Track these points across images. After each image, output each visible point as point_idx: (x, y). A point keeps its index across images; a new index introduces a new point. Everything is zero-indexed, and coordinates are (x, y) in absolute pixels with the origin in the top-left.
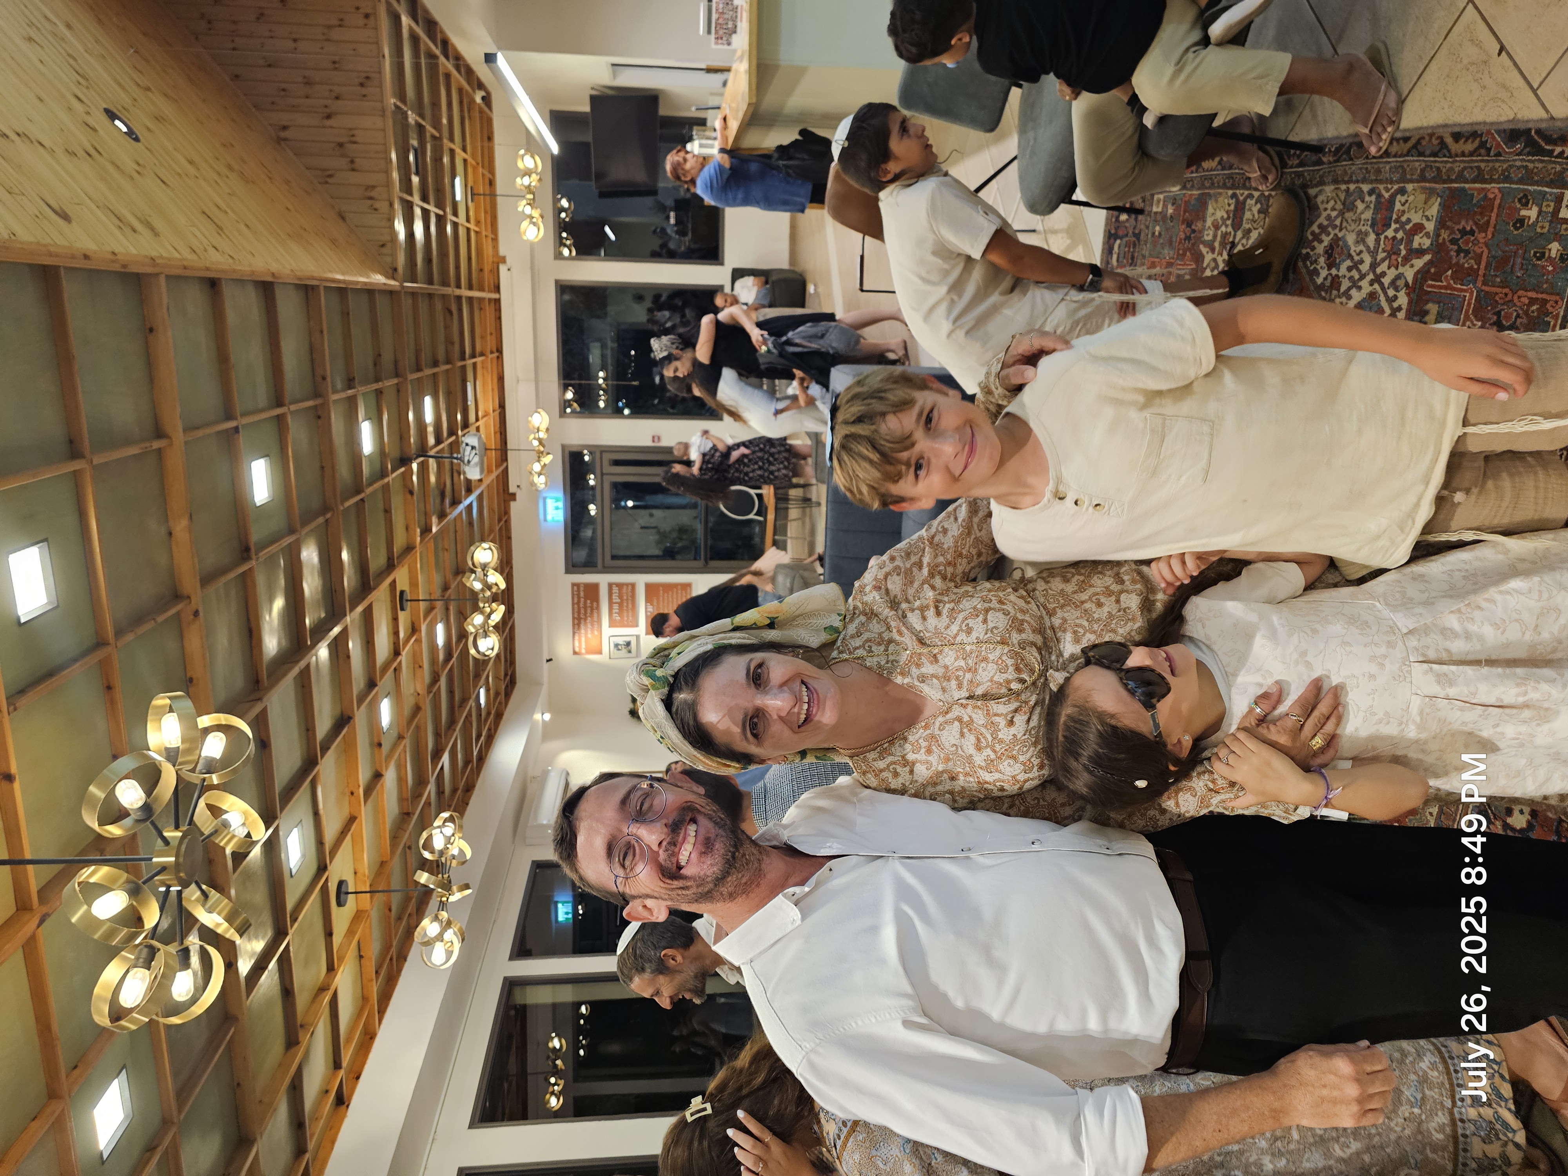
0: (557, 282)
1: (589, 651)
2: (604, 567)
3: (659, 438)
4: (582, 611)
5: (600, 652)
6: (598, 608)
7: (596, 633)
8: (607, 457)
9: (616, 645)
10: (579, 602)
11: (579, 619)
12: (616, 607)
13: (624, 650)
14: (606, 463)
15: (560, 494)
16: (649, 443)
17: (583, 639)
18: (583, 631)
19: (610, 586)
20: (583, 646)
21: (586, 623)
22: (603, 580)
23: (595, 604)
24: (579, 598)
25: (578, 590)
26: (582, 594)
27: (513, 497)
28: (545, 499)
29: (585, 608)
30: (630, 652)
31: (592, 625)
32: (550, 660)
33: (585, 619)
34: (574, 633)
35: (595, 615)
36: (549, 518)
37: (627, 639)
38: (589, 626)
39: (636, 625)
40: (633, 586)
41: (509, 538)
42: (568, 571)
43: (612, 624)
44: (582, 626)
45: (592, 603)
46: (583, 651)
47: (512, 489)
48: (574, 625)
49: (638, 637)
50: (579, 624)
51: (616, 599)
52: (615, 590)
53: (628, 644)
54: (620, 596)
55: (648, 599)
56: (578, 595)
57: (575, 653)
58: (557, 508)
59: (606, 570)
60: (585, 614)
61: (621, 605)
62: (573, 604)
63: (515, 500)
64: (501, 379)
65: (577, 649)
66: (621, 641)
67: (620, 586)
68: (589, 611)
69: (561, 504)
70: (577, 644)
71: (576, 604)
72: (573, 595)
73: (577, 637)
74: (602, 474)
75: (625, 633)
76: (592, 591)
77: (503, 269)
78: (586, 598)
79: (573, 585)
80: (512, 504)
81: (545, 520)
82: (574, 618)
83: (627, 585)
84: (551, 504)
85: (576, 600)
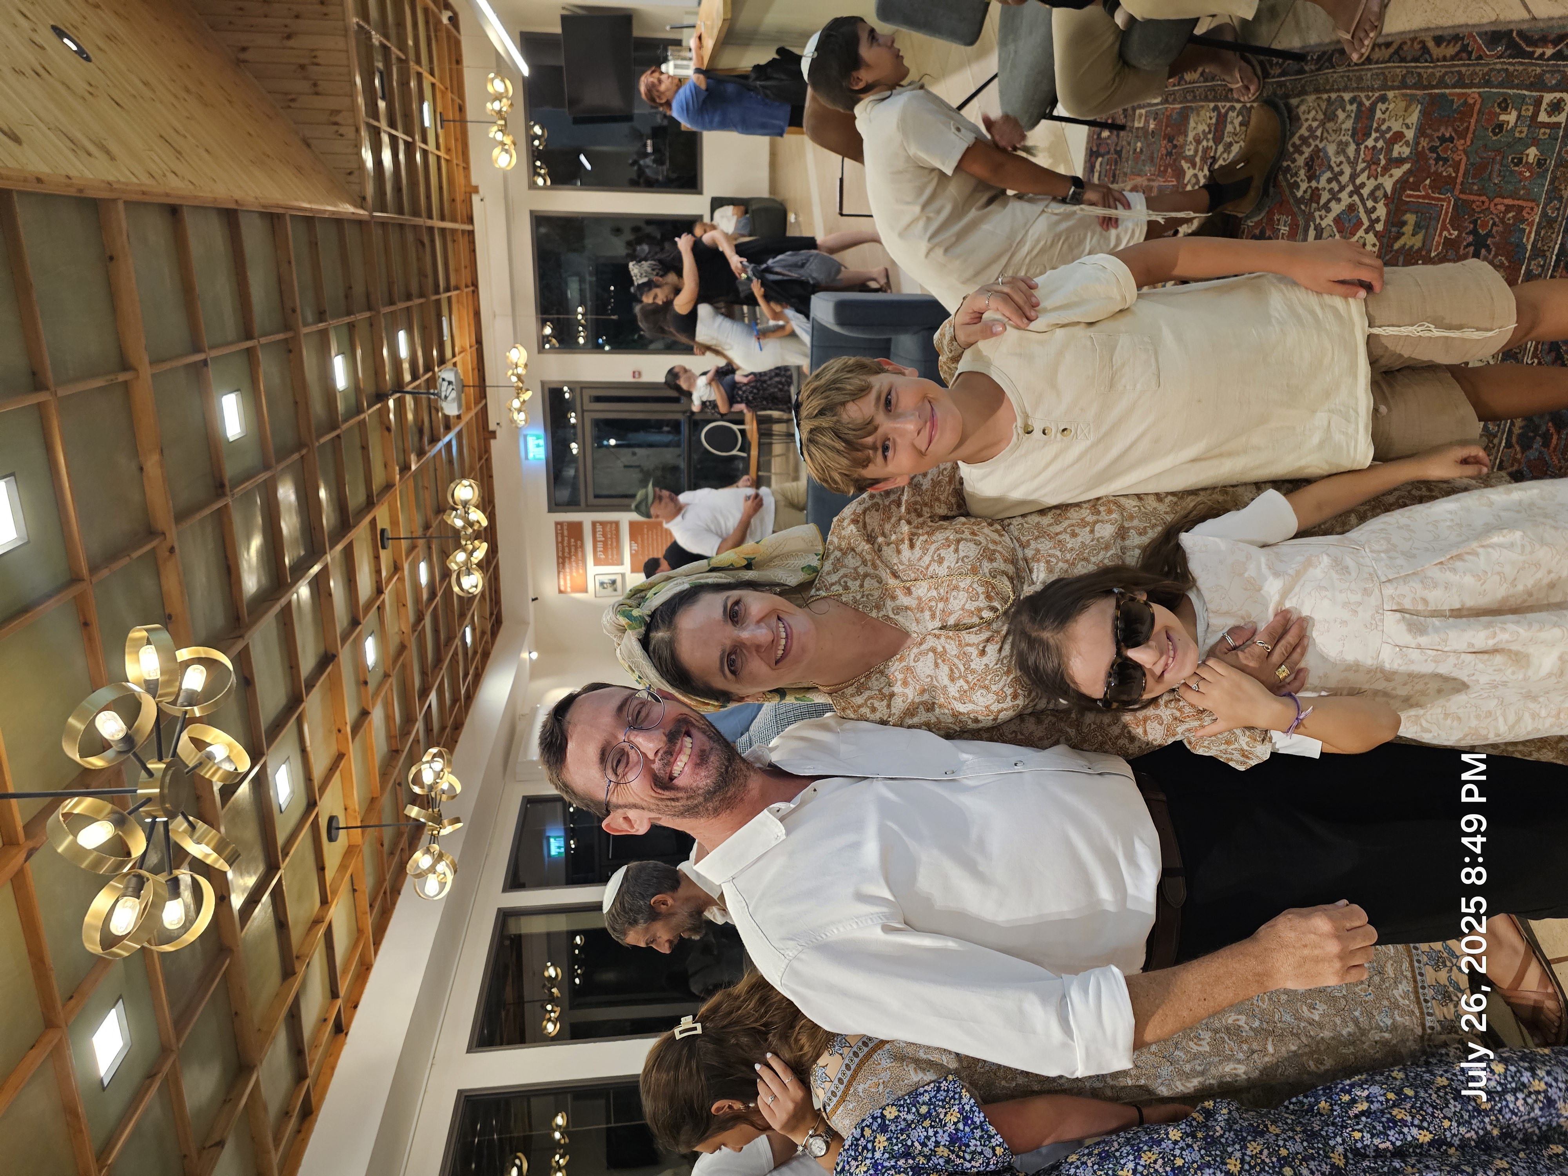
0: (531, 212)
1: (574, 590)
2: (587, 506)
3: (640, 374)
4: (567, 550)
5: (586, 591)
6: (582, 546)
7: (581, 571)
8: (587, 393)
9: (602, 584)
10: (562, 542)
11: (564, 558)
12: (600, 545)
13: (610, 589)
14: (586, 399)
15: (541, 432)
16: (629, 379)
17: (568, 578)
18: (568, 570)
19: (594, 524)
20: (569, 585)
21: (570, 562)
22: (586, 518)
23: (579, 543)
24: (563, 537)
25: (562, 529)
26: (566, 533)
27: (493, 434)
28: (525, 437)
29: (569, 546)
30: (615, 590)
31: (577, 564)
32: (536, 599)
33: (570, 558)
34: (559, 572)
35: (580, 554)
36: (531, 456)
37: (613, 577)
38: (574, 564)
39: (622, 564)
40: (617, 524)
41: (491, 477)
42: (550, 510)
43: (597, 562)
44: (567, 565)
45: (576, 542)
46: (569, 590)
47: (492, 426)
48: (558, 564)
49: (623, 575)
50: (563, 563)
51: (599, 537)
52: (599, 528)
53: (614, 582)
54: (604, 535)
55: (633, 537)
56: (562, 534)
57: (560, 592)
58: (538, 446)
59: (590, 508)
60: (570, 552)
61: (605, 543)
62: (557, 543)
63: (495, 438)
64: (477, 314)
65: (562, 588)
66: (606, 579)
67: (603, 524)
68: (573, 550)
69: (542, 442)
70: (562, 583)
71: (559, 543)
72: (557, 534)
73: (562, 576)
74: (583, 411)
75: (609, 571)
76: (576, 530)
77: (475, 199)
78: (569, 538)
79: (557, 524)
80: (492, 442)
81: (527, 458)
82: (558, 557)
83: (611, 523)
84: (532, 442)
85: (560, 539)
